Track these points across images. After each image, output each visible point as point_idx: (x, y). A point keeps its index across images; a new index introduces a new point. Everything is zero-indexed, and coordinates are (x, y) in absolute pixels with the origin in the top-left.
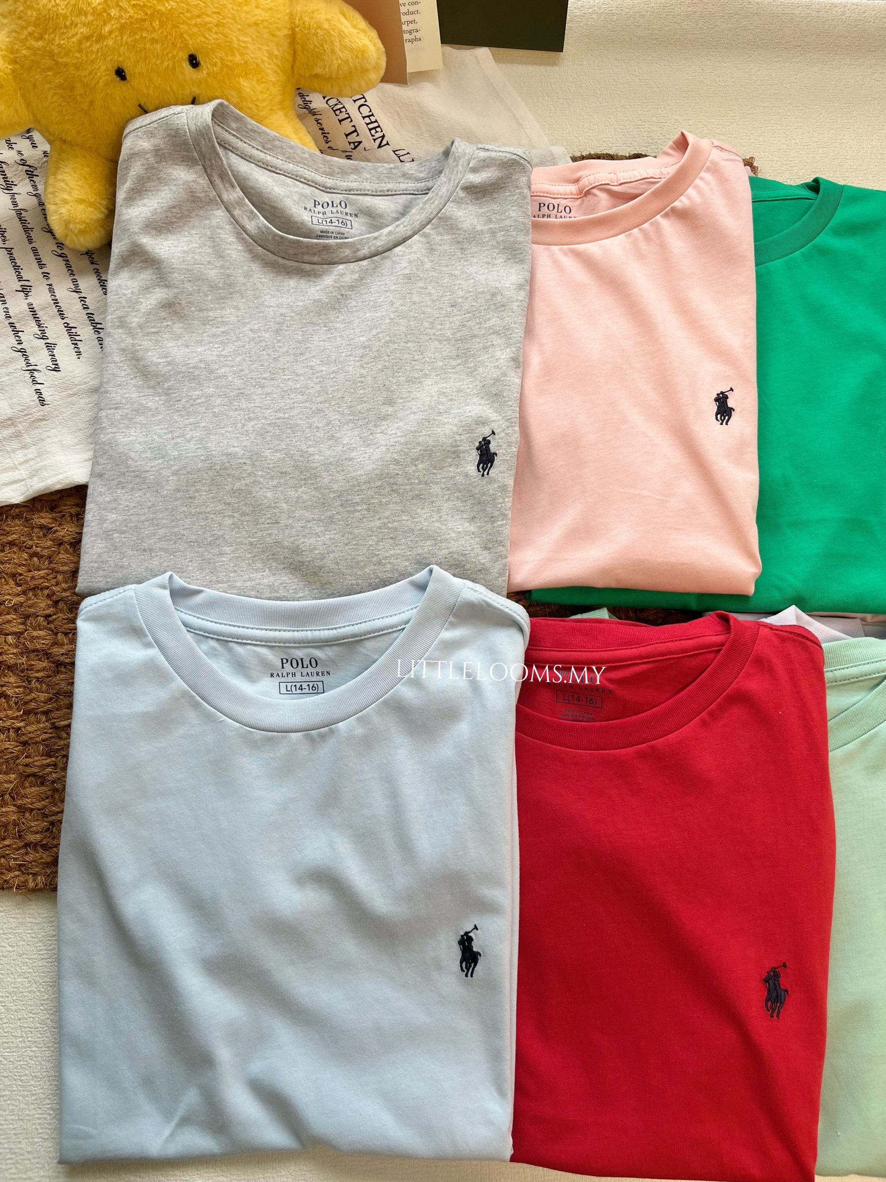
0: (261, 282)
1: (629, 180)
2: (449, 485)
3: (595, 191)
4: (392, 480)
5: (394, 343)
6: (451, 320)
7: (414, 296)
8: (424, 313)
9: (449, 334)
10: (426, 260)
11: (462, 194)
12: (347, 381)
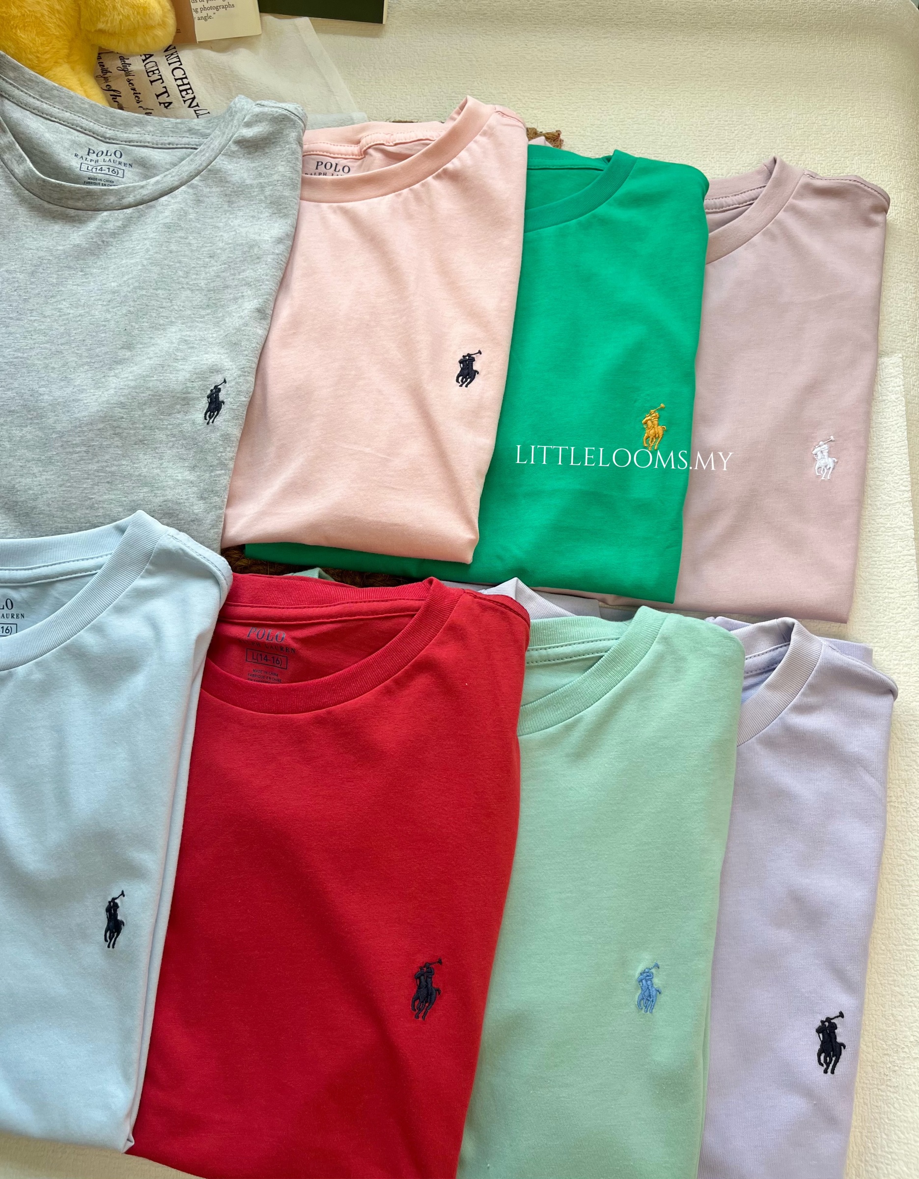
0: (25, 225)
1: (404, 141)
2: (175, 431)
3: (371, 151)
4: (115, 424)
5: (143, 289)
6: (207, 270)
7: (171, 245)
8: (180, 262)
9: (203, 284)
10: (191, 210)
11: (234, 148)
12: (91, 324)
